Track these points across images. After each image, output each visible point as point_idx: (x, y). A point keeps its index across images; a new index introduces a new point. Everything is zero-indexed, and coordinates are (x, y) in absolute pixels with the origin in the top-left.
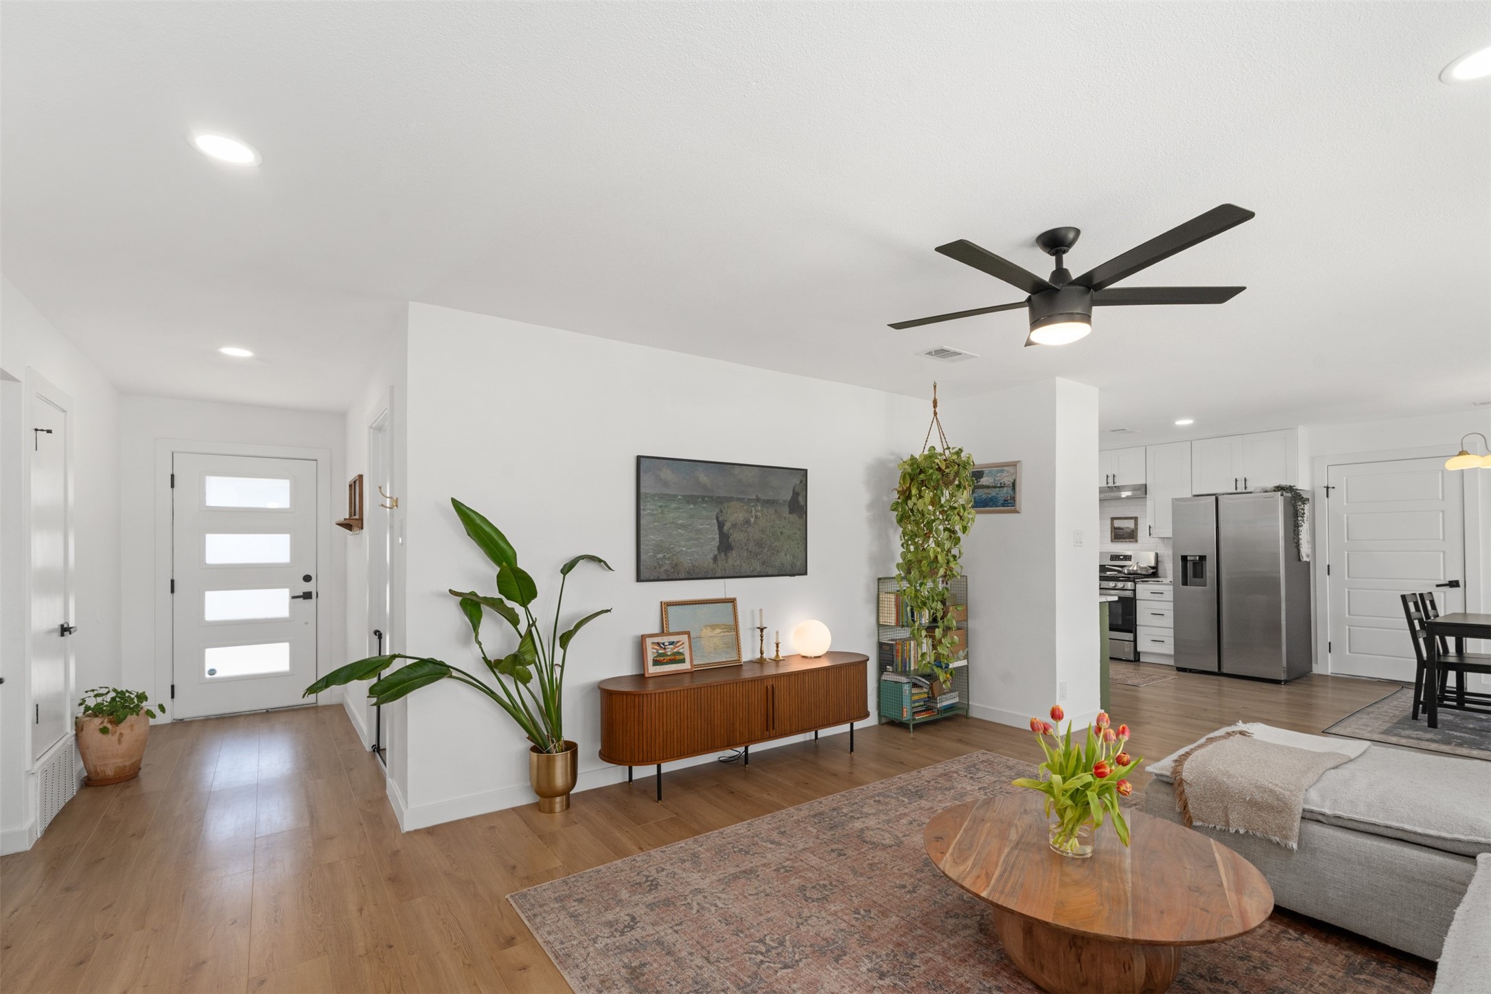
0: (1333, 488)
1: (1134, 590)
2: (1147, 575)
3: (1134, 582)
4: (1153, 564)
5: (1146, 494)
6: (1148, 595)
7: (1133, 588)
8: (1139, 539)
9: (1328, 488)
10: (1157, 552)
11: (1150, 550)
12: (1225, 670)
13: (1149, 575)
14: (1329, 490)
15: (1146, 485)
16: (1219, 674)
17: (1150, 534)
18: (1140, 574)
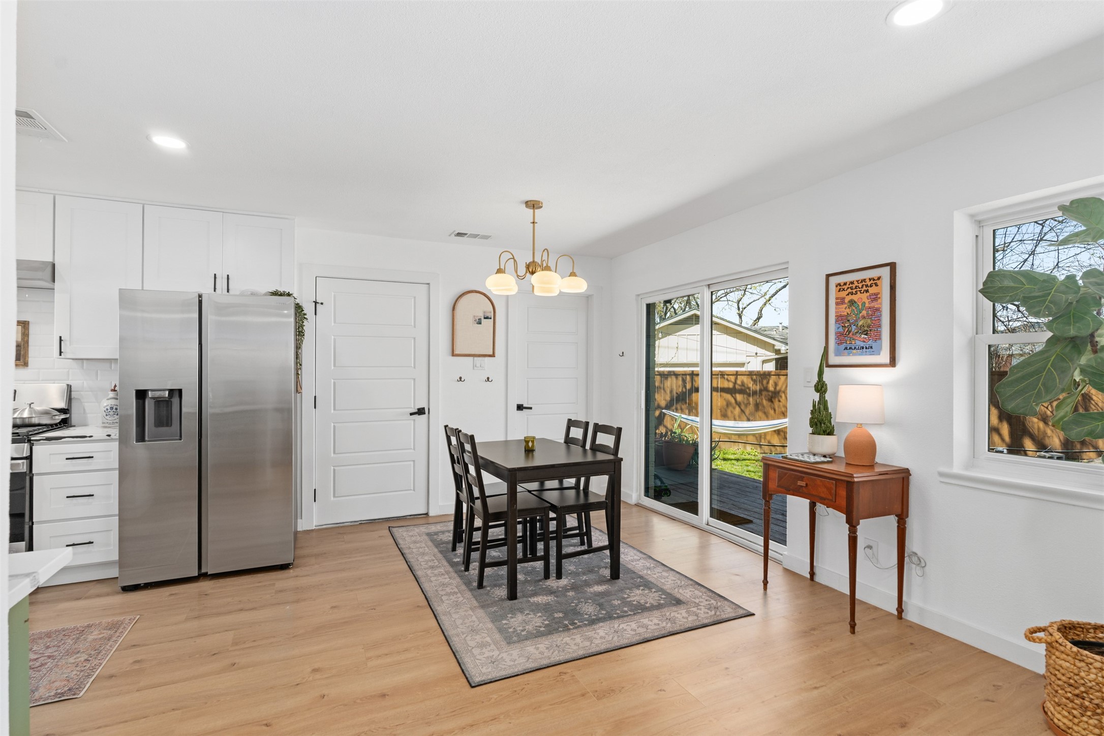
0: (322, 304)
1: (30, 458)
2: (52, 425)
3: (29, 441)
4: (62, 405)
5: (54, 281)
6: (62, 464)
7: (26, 454)
8: (31, 360)
9: (316, 303)
10: (69, 383)
11: (54, 381)
12: (209, 569)
13: (56, 425)
14: (317, 305)
15: (54, 265)
16: (202, 576)
17: (61, 353)
18: (39, 425)
